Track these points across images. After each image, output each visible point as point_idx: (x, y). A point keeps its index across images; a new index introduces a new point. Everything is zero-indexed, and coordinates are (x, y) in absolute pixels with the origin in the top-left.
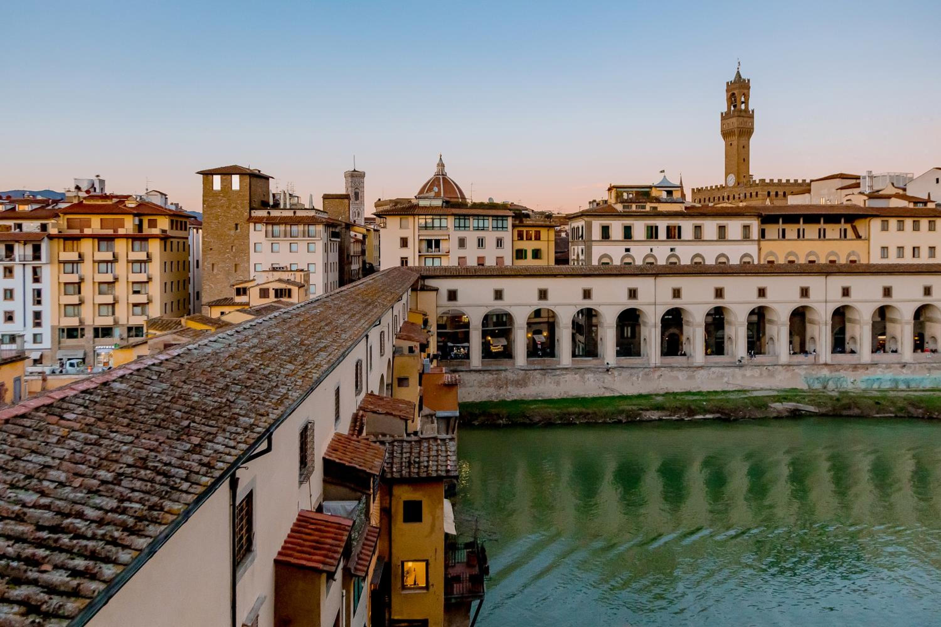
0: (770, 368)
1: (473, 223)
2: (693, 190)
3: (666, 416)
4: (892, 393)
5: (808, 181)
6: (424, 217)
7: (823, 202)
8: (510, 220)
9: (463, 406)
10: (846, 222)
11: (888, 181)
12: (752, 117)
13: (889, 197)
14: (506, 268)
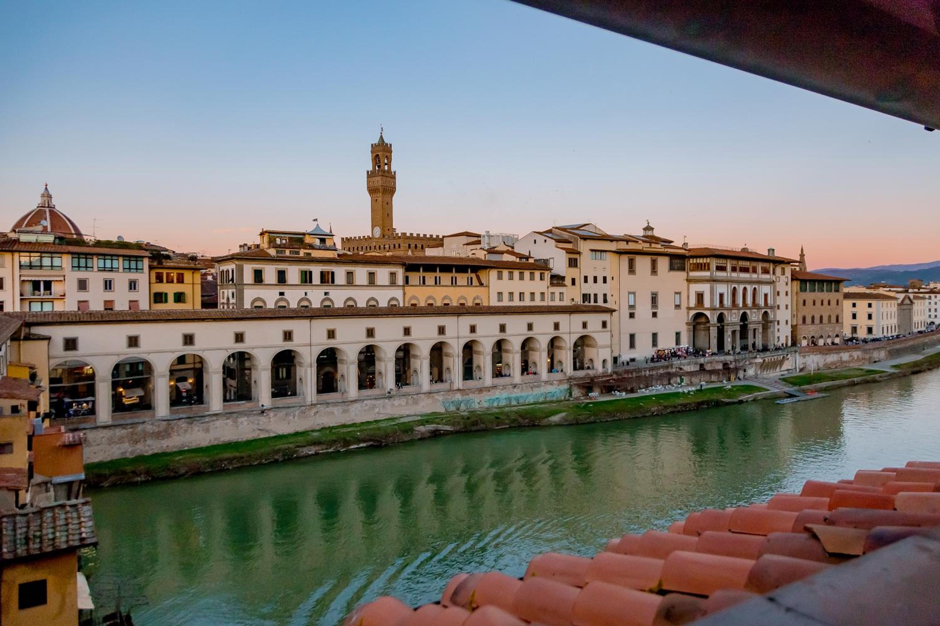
0: (415, 396)
1: (97, 263)
2: (343, 239)
3: (322, 450)
5: (441, 237)
6: (28, 254)
7: (454, 255)
8: (146, 262)
9: (88, 468)
10: (472, 272)
11: (501, 240)
12: (394, 177)
13: (502, 253)
14: (143, 312)
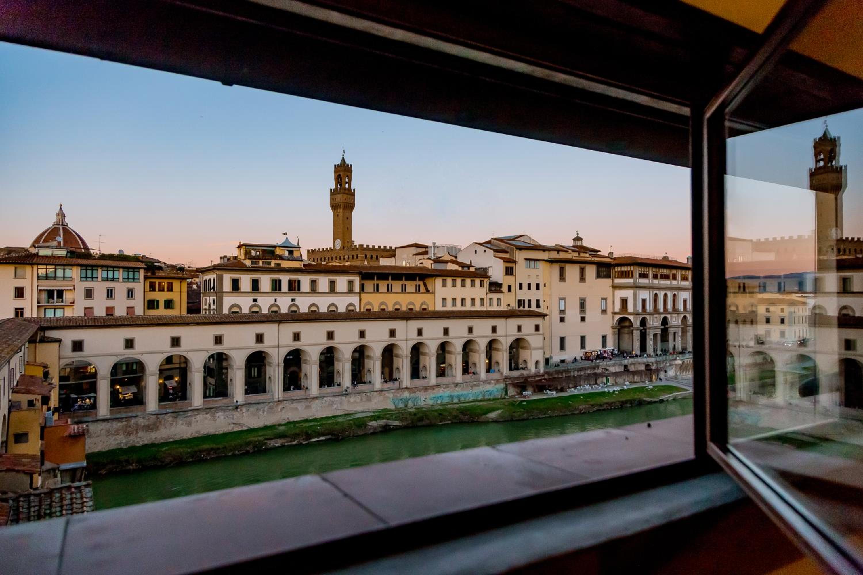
0: (368, 394)
1: (101, 274)
2: (308, 251)
4: (449, 406)
5: (393, 248)
6: (44, 267)
7: (404, 264)
8: (142, 272)
10: (419, 280)
11: (446, 250)
12: (353, 195)
13: (446, 262)
14: (138, 318)
